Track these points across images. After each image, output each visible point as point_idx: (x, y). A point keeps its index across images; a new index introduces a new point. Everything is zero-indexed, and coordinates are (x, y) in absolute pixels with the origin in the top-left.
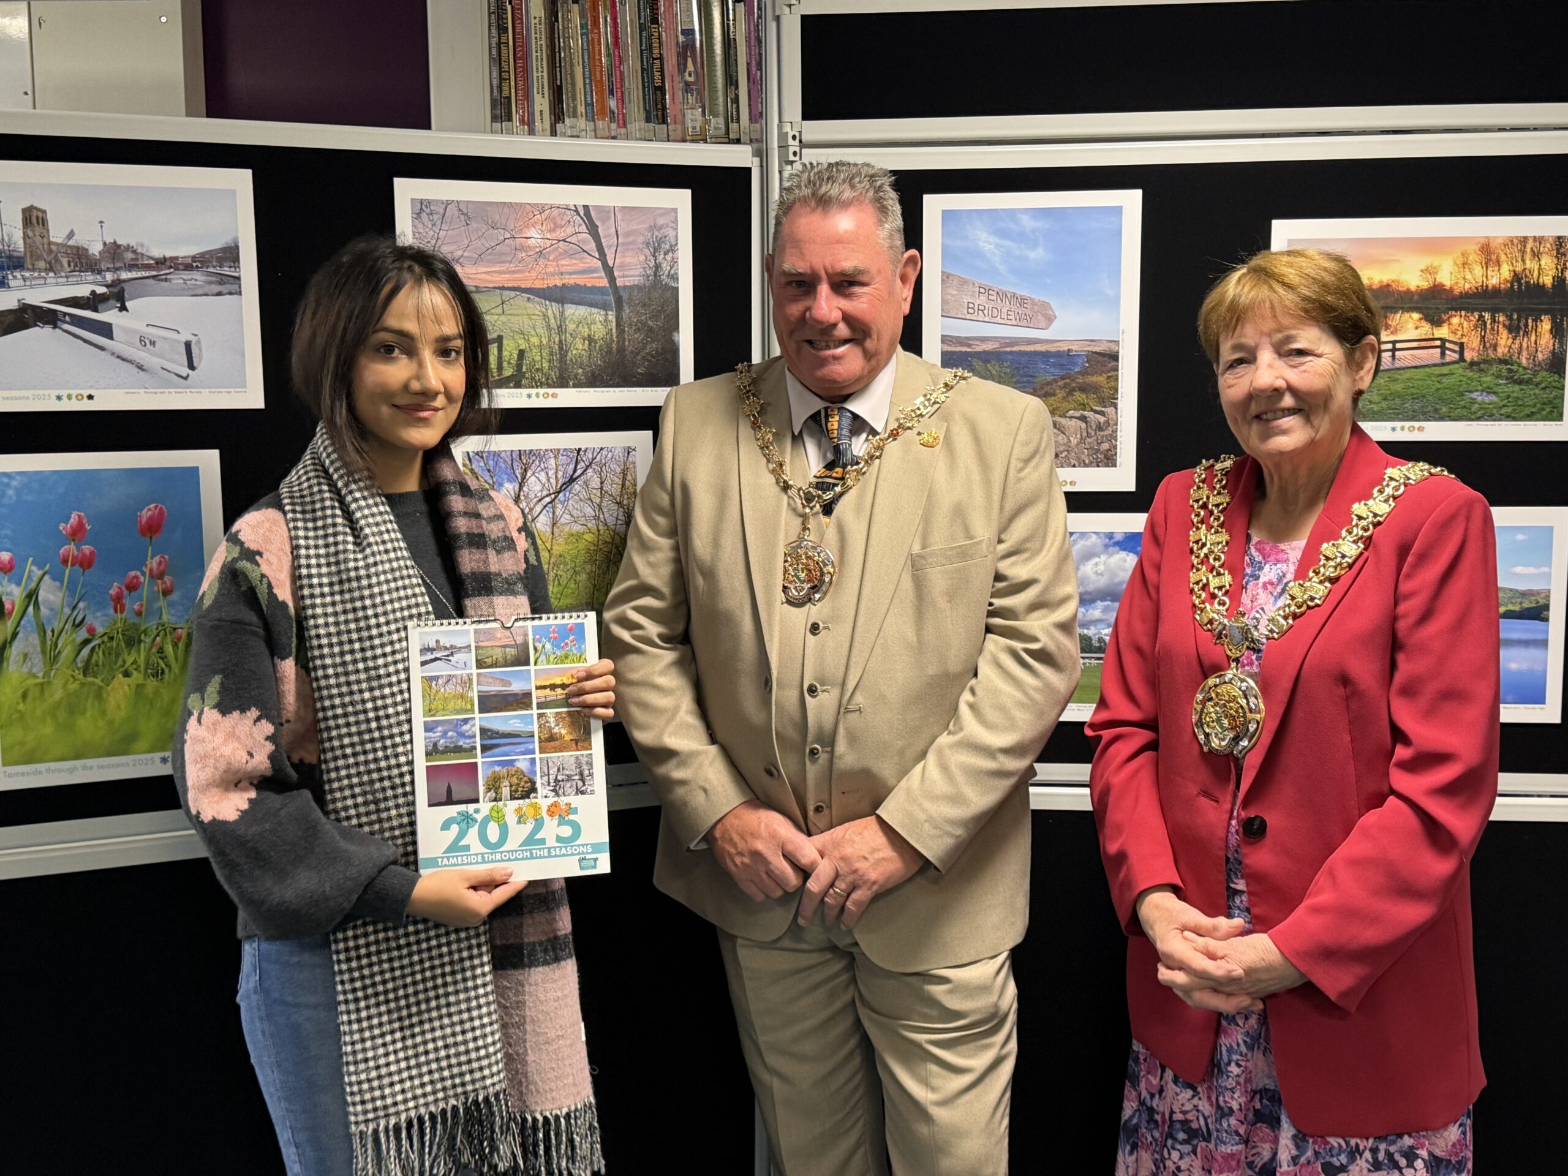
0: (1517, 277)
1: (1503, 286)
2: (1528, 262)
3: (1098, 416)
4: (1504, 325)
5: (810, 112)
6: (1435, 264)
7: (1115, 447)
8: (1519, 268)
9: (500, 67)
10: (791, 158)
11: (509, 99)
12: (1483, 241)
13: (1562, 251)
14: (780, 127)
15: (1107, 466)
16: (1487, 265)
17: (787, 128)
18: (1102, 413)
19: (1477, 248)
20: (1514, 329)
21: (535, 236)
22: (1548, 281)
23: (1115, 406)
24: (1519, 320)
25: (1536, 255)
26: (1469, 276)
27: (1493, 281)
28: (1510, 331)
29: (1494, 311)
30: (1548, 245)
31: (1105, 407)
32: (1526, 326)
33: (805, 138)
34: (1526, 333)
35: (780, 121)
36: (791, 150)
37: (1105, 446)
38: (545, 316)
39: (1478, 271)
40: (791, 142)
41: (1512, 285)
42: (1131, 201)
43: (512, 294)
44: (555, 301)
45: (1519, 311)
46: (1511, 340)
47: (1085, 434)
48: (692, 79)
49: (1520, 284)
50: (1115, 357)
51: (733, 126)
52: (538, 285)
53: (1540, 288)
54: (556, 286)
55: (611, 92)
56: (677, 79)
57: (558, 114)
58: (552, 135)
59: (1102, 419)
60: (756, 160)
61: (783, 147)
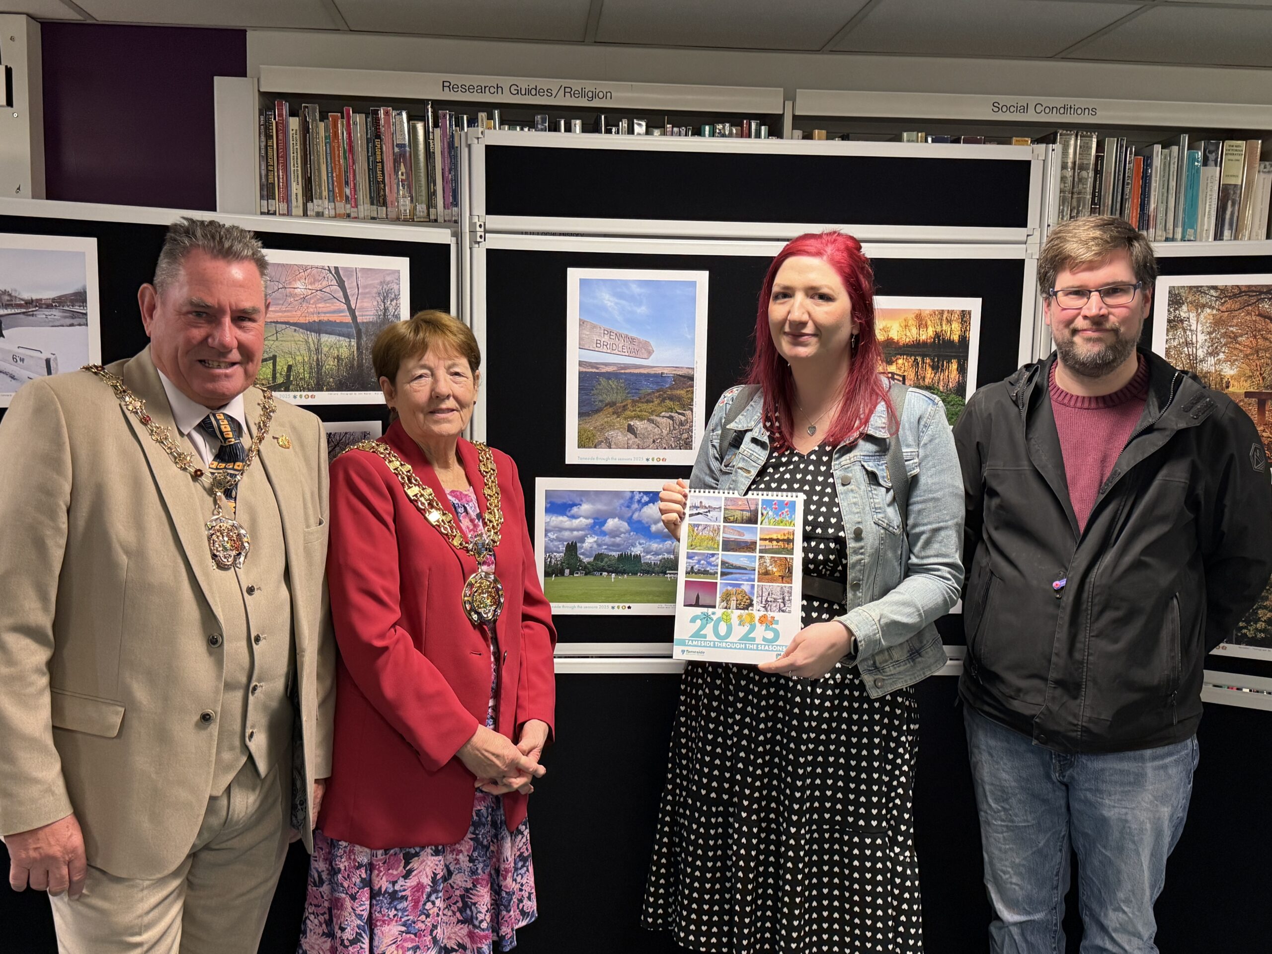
1: (929, 340)
3: (681, 416)
5: (491, 210)
7: (691, 436)
9: (267, 162)
10: (479, 239)
13: (964, 319)
14: (470, 218)
15: (686, 448)
16: (919, 327)
17: (476, 220)
18: (684, 415)
21: (300, 287)
22: (956, 338)
23: (692, 410)
26: (908, 334)
27: (923, 338)
31: (685, 410)
33: (488, 226)
35: (470, 215)
36: (479, 234)
37: (685, 436)
38: (307, 342)
39: (915, 331)
40: (478, 229)
42: (702, 278)
43: (284, 326)
44: (314, 332)
47: (672, 428)
48: (403, 177)
49: (939, 340)
50: (691, 378)
51: (432, 211)
52: (302, 320)
53: (950, 343)
54: (314, 321)
56: (393, 176)
57: (308, 195)
58: (303, 217)
59: (683, 418)
60: (454, 239)
61: (473, 232)
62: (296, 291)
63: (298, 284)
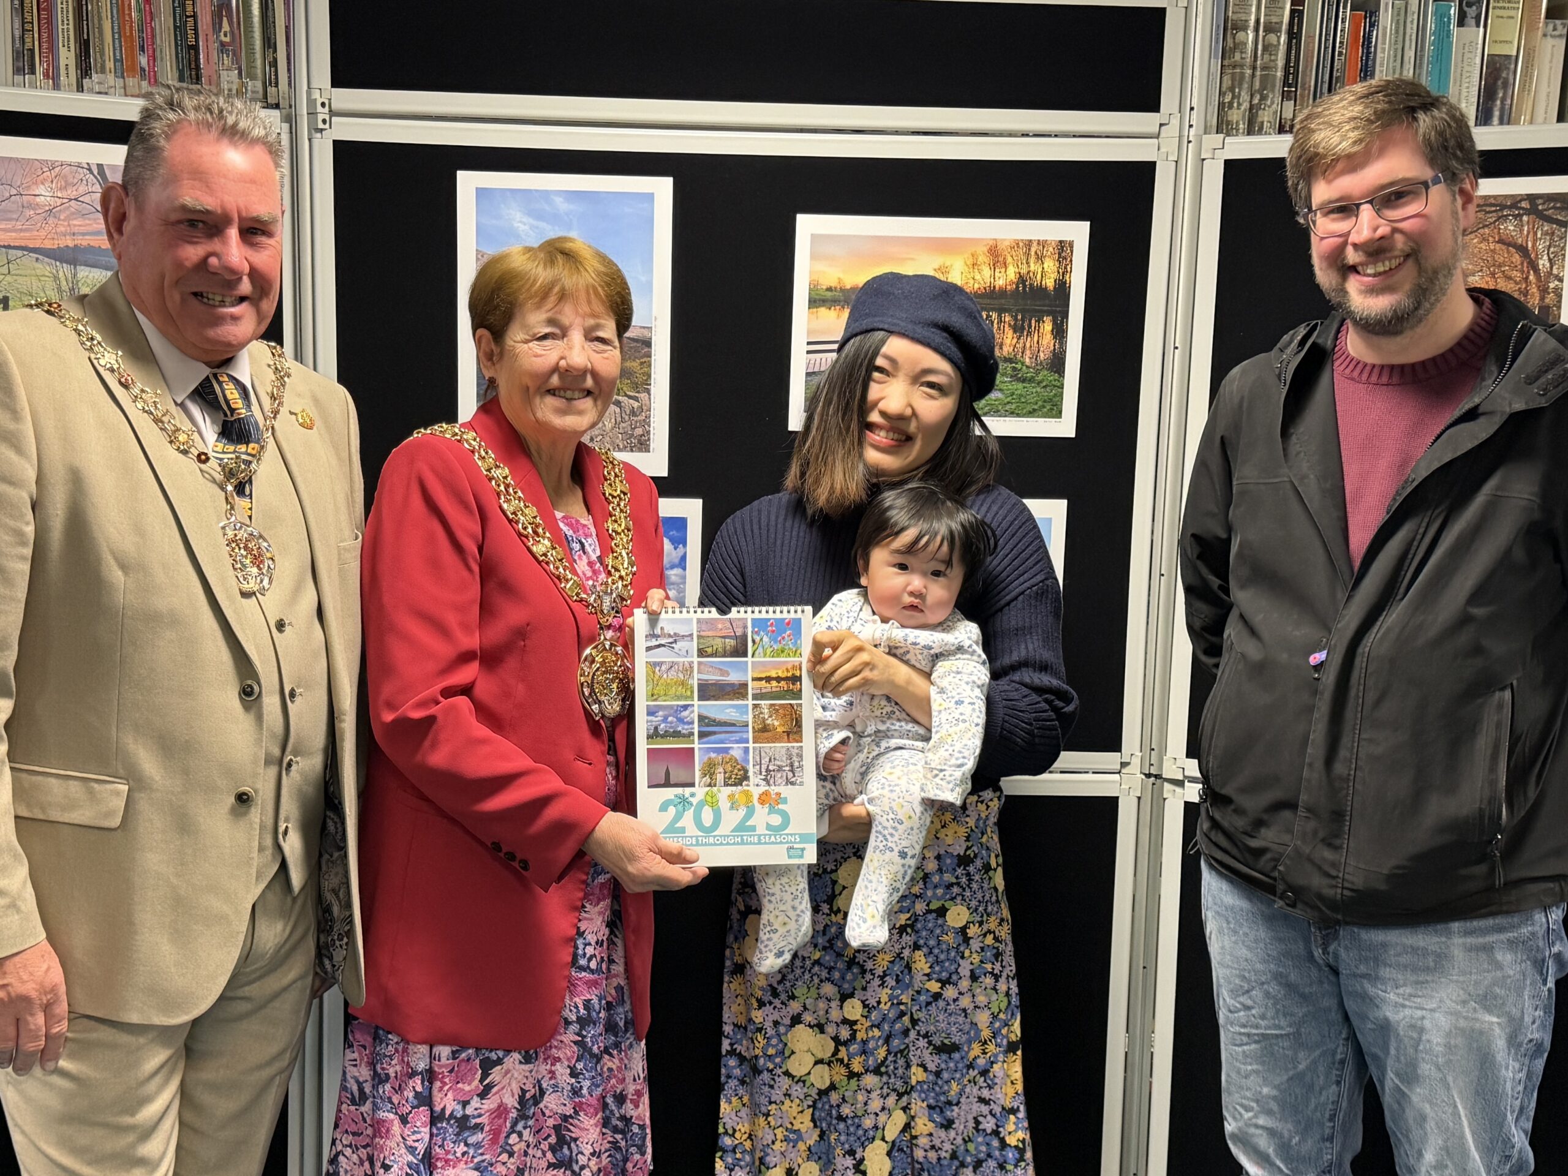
0: (1022, 279)
1: (1009, 287)
2: (1032, 265)
3: (631, 401)
4: (1010, 325)
5: (339, 80)
6: (948, 263)
7: (648, 432)
8: (1024, 271)
9: (23, 18)
10: (321, 126)
11: (32, 51)
12: (991, 243)
13: (1063, 254)
14: (309, 93)
15: (640, 450)
16: (994, 266)
17: (316, 95)
18: (636, 399)
19: (985, 249)
20: (1018, 329)
21: (44, 194)
22: (1050, 283)
23: (648, 392)
24: (1023, 320)
25: (1040, 258)
26: (978, 277)
27: (1000, 283)
28: (1015, 332)
29: (1001, 311)
30: (1051, 249)
31: (638, 392)
32: (1030, 326)
33: (335, 106)
34: (1029, 333)
35: (309, 87)
36: (320, 117)
37: (639, 431)
38: (56, 278)
39: (987, 272)
40: (319, 109)
41: (1017, 287)
42: (662, 188)
43: (19, 253)
44: (67, 262)
45: (1023, 312)
46: (1015, 340)
47: (619, 419)
48: (227, 39)
49: (1024, 286)
50: (648, 343)
51: (271, 90)
52: (48, 245)
53: (1041, 291)
54: (67, 246)
55: (142, 49)
56: (212, 38)
57: (84, 69)
58: (78, 91)
59: (636, 405)
60: (286, 126)
61: (312, 114)
62: (38, 199)
63: (41, 190)
